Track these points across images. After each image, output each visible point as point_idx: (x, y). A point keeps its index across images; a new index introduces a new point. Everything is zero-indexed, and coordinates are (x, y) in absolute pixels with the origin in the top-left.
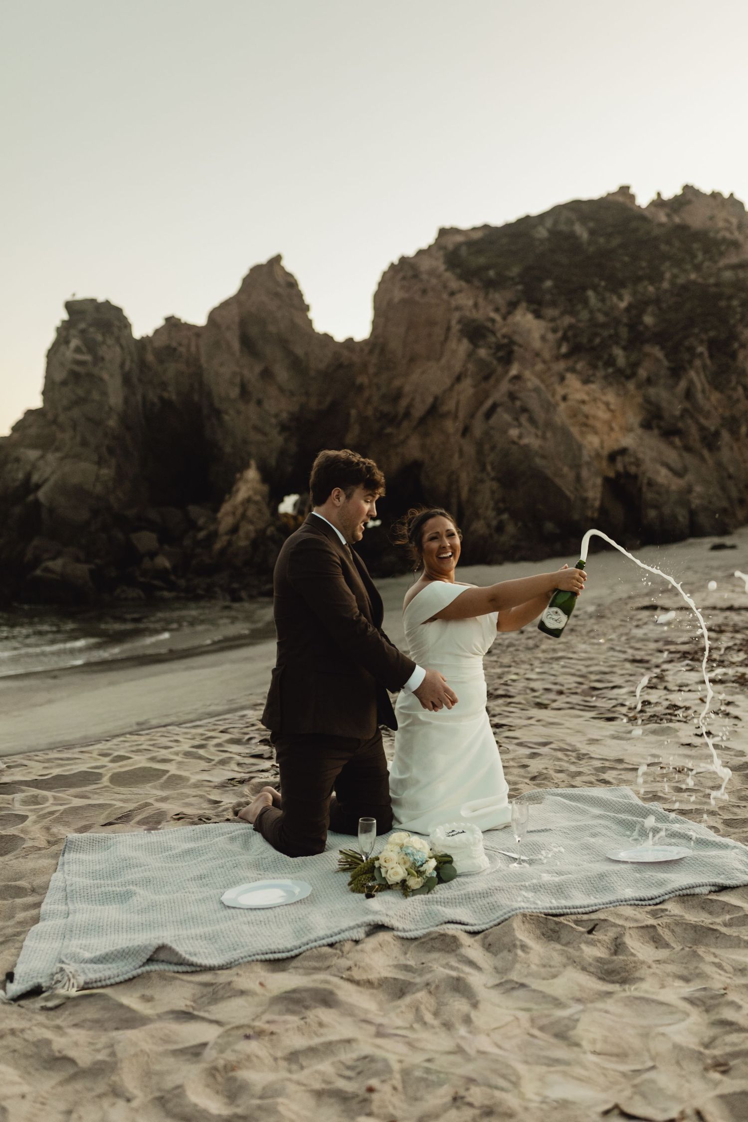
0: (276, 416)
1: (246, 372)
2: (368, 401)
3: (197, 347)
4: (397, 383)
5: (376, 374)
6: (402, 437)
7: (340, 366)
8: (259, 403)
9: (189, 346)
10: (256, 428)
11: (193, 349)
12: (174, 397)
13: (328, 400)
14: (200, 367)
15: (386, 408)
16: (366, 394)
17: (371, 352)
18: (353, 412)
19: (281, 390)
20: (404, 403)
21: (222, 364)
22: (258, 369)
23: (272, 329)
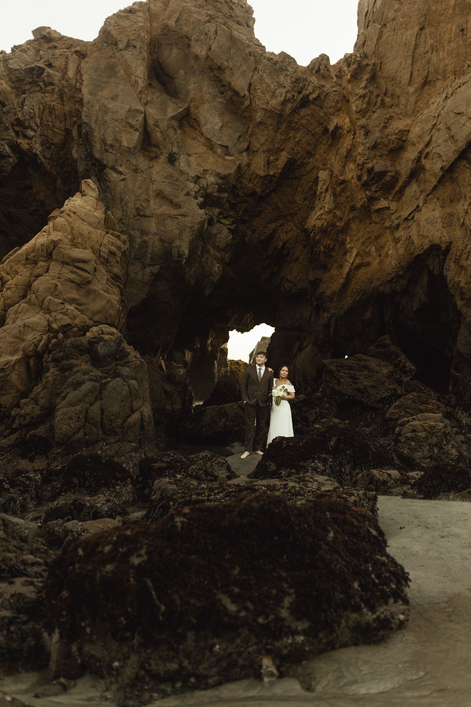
0: (197, 179)
1: (152, 111)
2: (349, 156)
3: (78, 71)
4: (398, 125)
5: (363, 113)
6: (405, 213)
7: (305, 102)
8: (172, 159)
9: (65, 72)
10: (160, 195)
11: (71, 73)
12: (38, 148)
13: (284, 157)
14: (81, 102)
15: (379, 165)
16: (346, 143)
17: (355, 77)
18: (323, 175)
19: (210, 145)
20: (411, 154)
21: (114, 98)
22: (172, 110)
23: (199, 50)
